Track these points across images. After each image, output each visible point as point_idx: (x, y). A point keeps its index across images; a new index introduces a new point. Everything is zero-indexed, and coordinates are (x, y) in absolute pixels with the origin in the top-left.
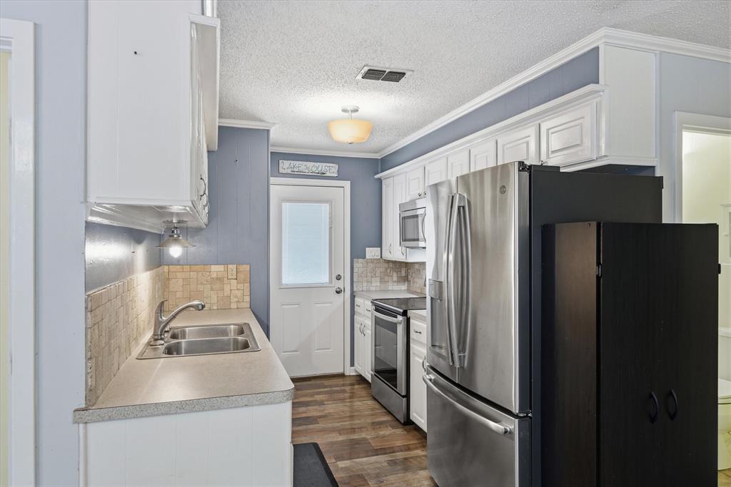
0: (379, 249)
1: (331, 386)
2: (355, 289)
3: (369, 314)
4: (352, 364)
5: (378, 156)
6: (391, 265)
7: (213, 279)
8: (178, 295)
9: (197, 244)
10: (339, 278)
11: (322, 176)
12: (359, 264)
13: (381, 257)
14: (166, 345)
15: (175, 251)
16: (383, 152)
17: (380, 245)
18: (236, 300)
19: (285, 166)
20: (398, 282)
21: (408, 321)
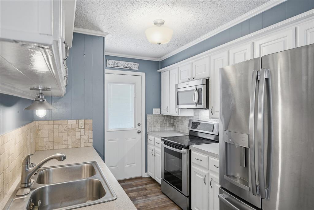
0: (160, 109)
1: (136, 186)
2: (148, 131)
3: (160, 146)
4: (146, 171)
5: (159, 60)
6: (166, 118)
7: (69, 129)
8: (46, 140)
9: (58, 107)
10: (139, 125)
11: (130, 69)
12: (150, 117)
13: (161, 113)
14: (32, 192)
15: (41, 112)
16: (162, 58)
17: (160, 108)
18: (84, 141)
19: (110, 63)
20: (169, 126)
21: (190, 151)
